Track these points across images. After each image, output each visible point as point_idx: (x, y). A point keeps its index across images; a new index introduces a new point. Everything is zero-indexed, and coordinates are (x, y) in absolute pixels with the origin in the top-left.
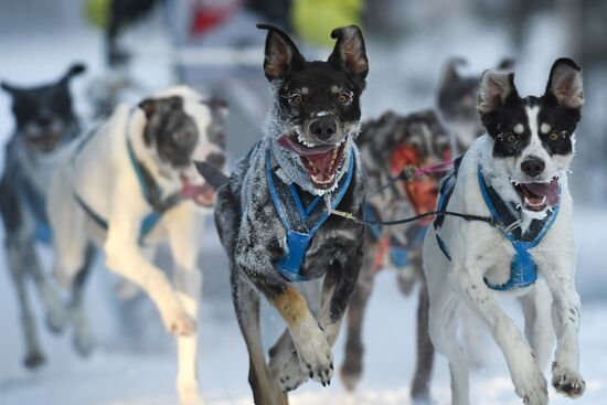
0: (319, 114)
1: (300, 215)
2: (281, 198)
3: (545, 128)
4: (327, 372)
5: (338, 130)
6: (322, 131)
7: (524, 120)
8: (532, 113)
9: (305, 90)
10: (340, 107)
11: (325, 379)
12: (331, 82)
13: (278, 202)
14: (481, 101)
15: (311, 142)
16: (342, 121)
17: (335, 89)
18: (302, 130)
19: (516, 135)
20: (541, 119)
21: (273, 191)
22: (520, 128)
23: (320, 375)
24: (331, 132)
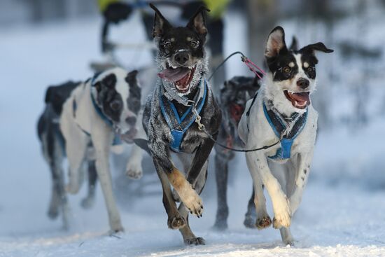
0: (180, 51)
1: (178, 121)
2: (167, 111)
3: (306, 65)
4: (199, 211)
5: (190, 59)
6: (181, 59)
7: (294, 60)
8: (298, 57)
9: (173, 40)
10: (192, 49)
11: (199, 215)
12: (187, 36)
13: (165, 114)
14: (267, 51)
15: (175, 65)
16: (193, 56)
18: (171, 60)
19: (290, 68)
20: (303, 60)
21: (163, 108)
22: (292, 65)
23: (196, 213)
24: (185, 60)
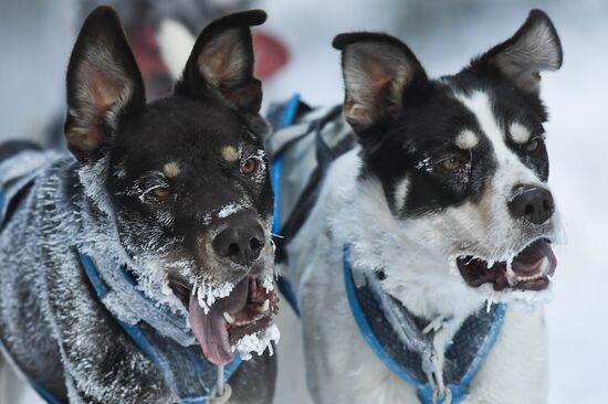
17: (230, 153)
24: (257, 244)
